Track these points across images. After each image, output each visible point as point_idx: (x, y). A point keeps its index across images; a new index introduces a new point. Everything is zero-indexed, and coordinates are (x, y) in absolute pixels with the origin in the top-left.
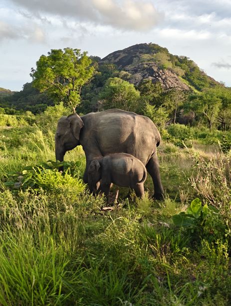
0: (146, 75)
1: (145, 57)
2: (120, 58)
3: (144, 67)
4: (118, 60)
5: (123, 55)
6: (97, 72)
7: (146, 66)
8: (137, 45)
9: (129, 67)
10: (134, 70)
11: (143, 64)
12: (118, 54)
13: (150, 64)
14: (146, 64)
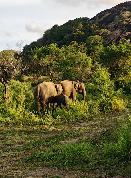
0: (124, 30)
1: (125, 15)
2: (104, 17)
3: (123, 24)
4: (102, 18)
5: (107, 14)
6: (80, 32)
7: (125, 22)
8: (122, 4)
9: (111, 25)
10: (115, 27)
11: (123, 21)
12: (103, 13)
13: (129, 20)
14: (126, 21)
